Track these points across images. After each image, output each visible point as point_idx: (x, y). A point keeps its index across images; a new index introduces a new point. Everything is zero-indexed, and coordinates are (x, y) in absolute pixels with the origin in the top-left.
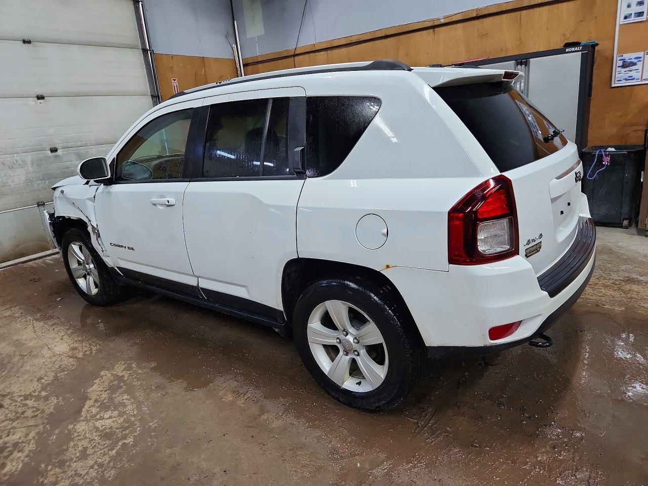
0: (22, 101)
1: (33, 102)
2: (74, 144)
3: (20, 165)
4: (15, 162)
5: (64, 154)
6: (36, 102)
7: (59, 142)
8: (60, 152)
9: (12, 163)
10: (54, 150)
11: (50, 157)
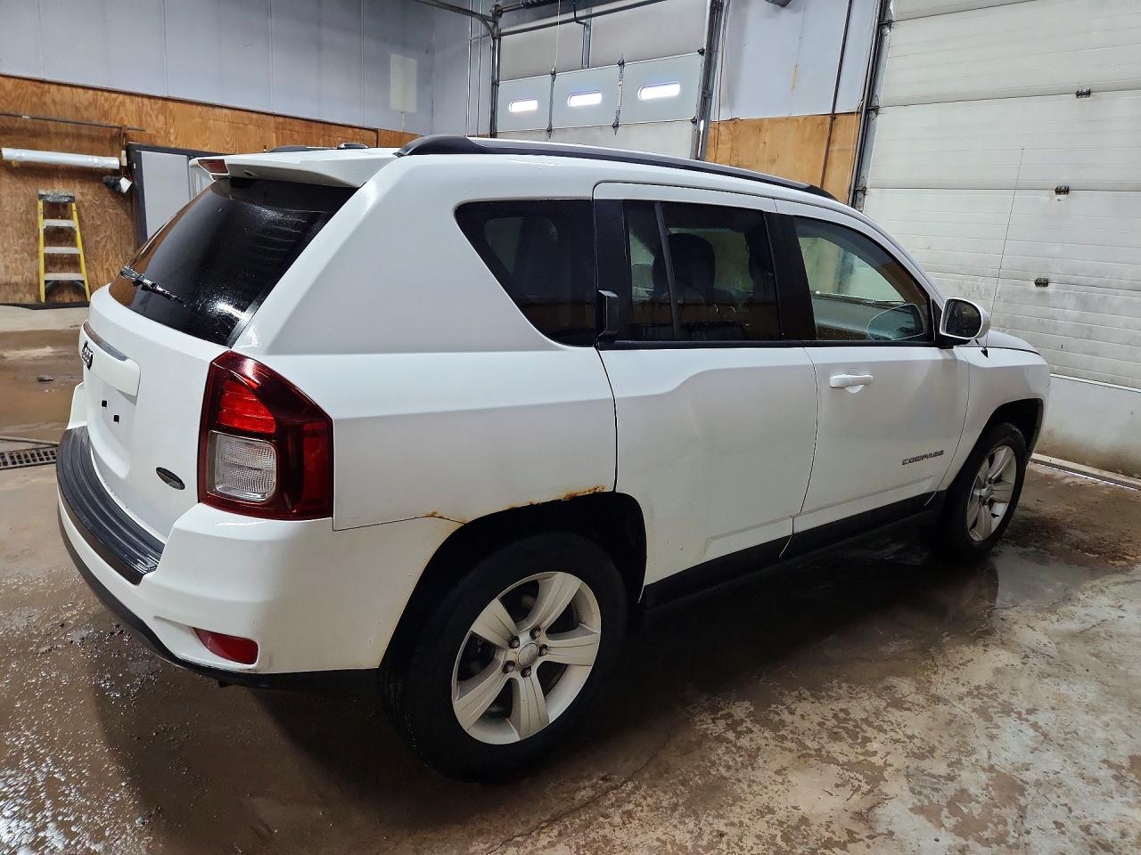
0: (1030, 195)
1: (1047, 197)
2: (1083, 279)
3: (980, 294)
4: (975, 289)
5: (1058, 293)
6: (1052, 198)
7: (1058, 271)
8: (1051, 289)
9: (971, 290)
10: (1042, 283)
11: (1030, 293)
